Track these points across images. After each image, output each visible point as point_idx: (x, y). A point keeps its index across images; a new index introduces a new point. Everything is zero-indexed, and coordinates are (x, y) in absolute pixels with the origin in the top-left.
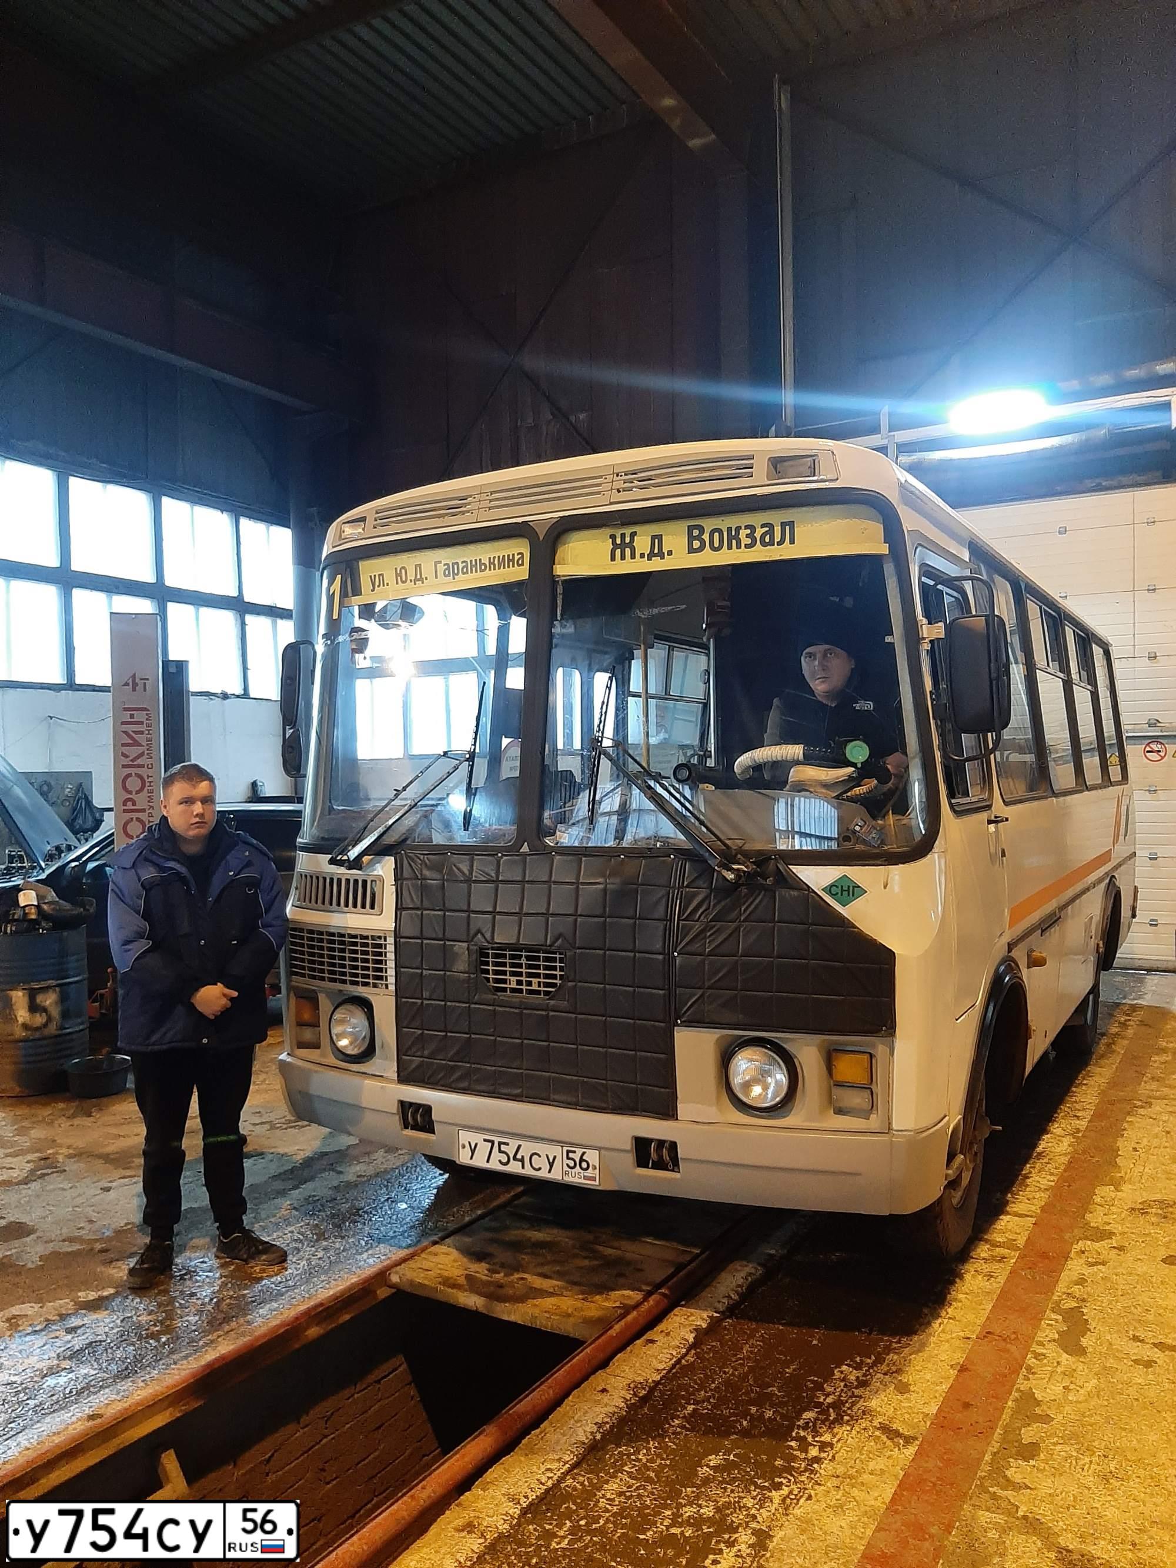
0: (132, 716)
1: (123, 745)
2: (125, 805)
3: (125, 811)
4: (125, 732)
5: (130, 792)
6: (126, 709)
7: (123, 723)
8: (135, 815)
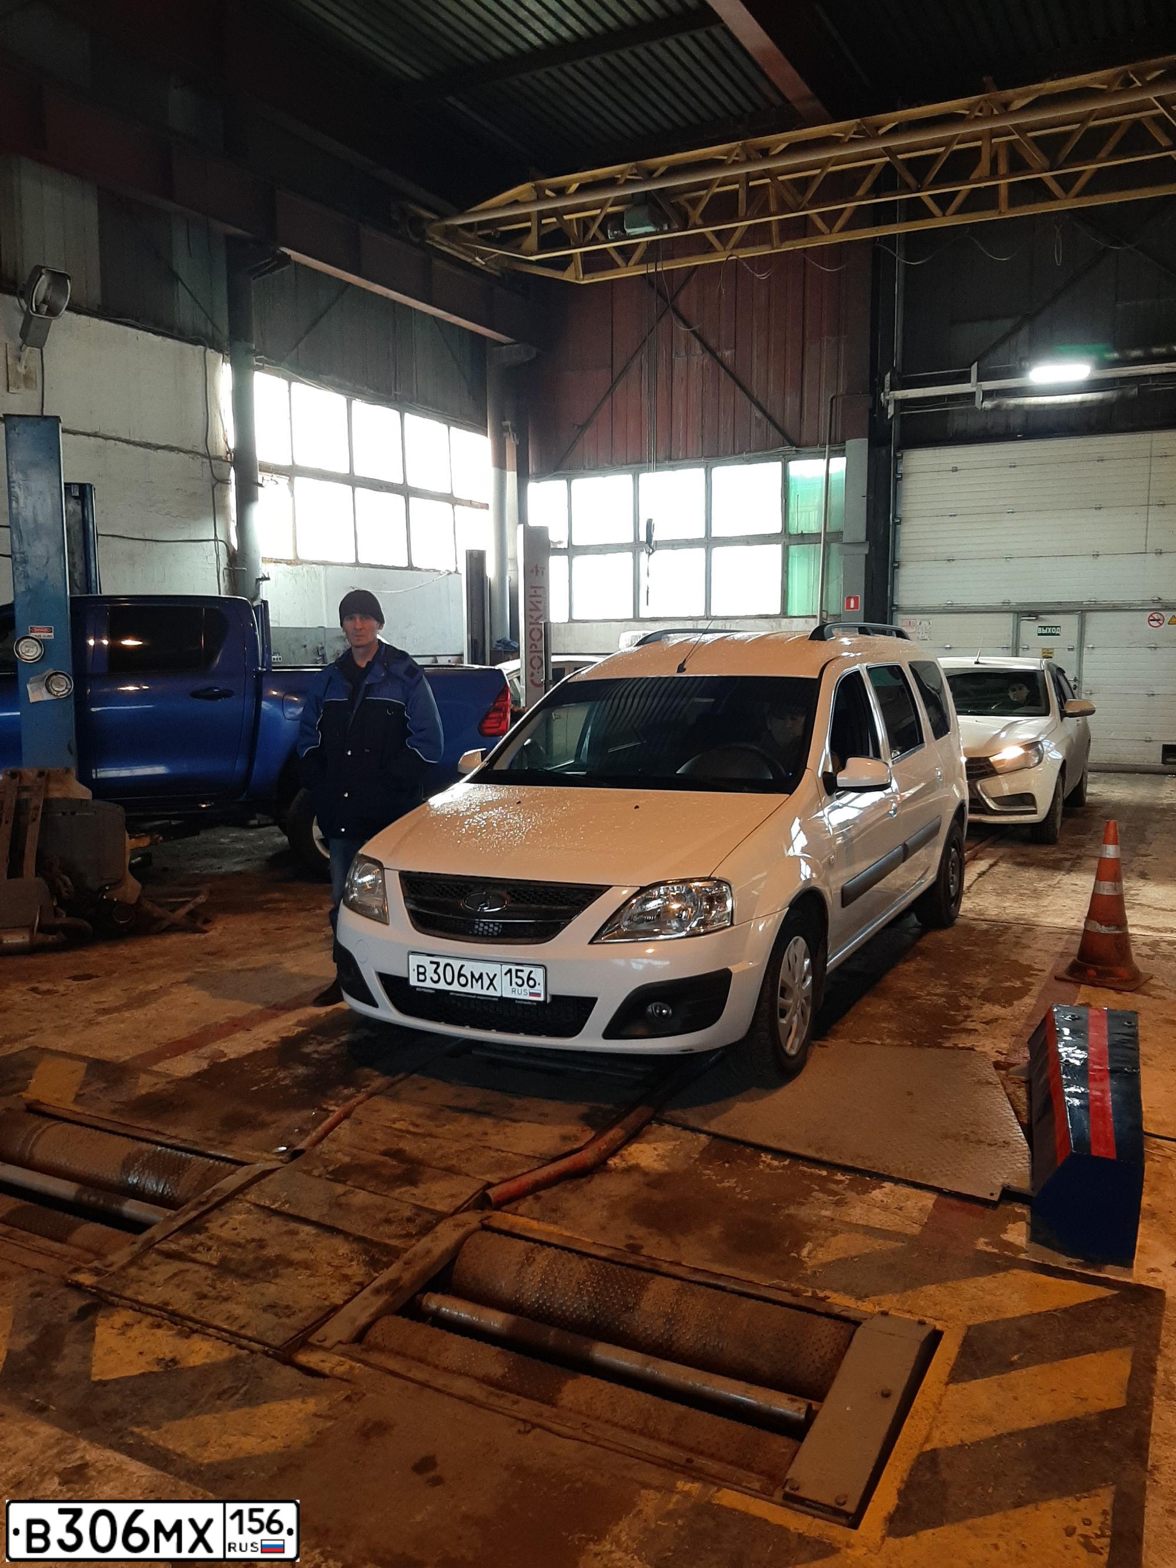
0: (535, 592)
1: (531, 610)
2: (531, 647)
3: (531, 652)
4: (532, 602)
5: (534, 640)
6: (532, 587)
7: (531, 596)
8: (537, 654)
